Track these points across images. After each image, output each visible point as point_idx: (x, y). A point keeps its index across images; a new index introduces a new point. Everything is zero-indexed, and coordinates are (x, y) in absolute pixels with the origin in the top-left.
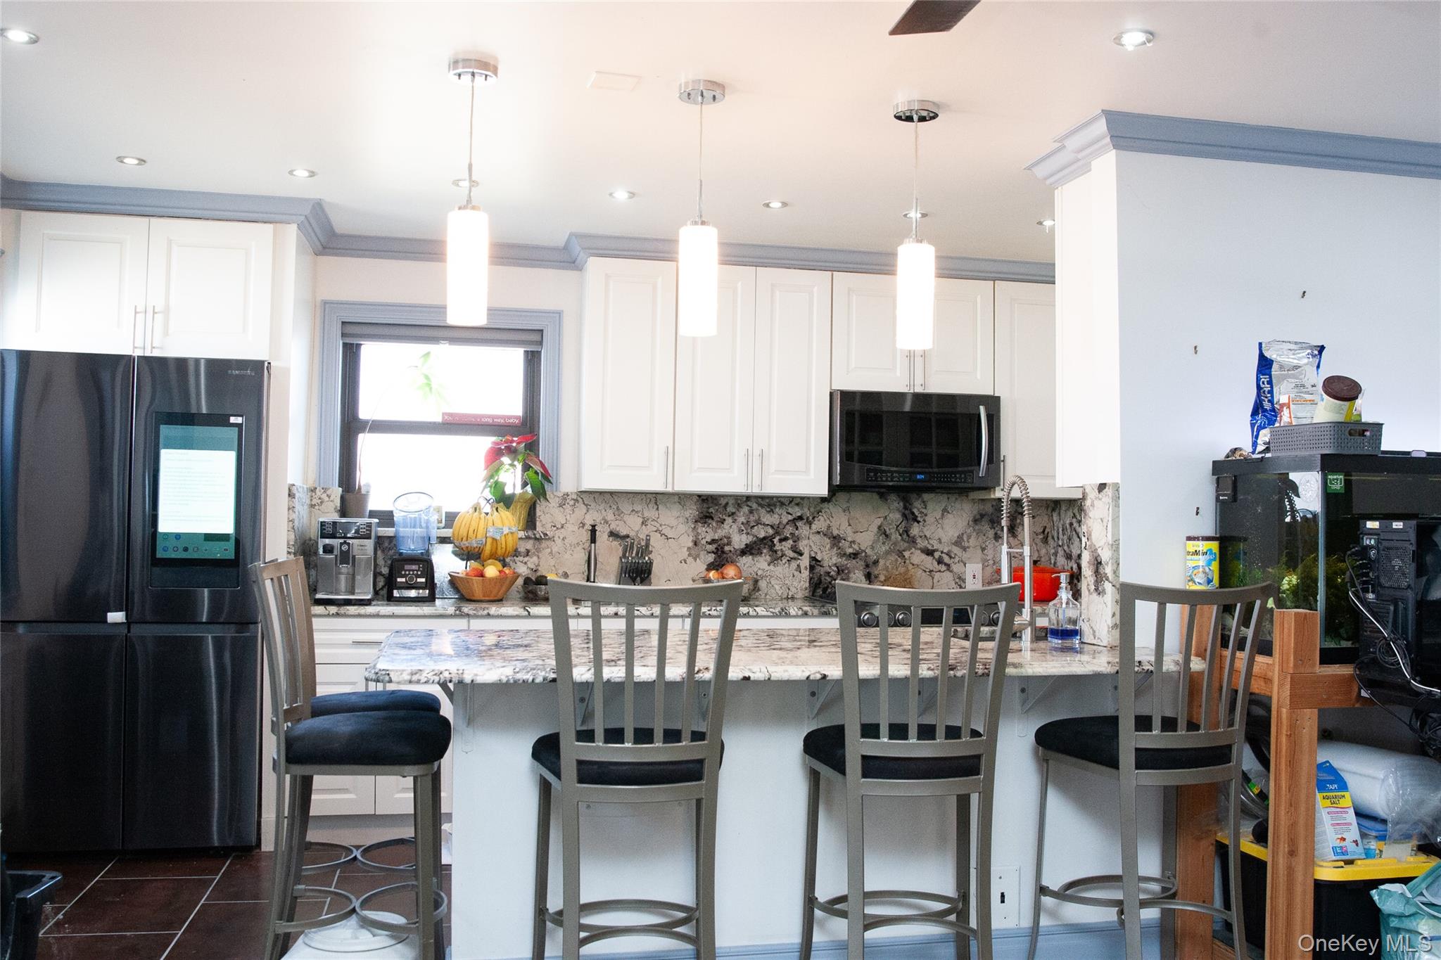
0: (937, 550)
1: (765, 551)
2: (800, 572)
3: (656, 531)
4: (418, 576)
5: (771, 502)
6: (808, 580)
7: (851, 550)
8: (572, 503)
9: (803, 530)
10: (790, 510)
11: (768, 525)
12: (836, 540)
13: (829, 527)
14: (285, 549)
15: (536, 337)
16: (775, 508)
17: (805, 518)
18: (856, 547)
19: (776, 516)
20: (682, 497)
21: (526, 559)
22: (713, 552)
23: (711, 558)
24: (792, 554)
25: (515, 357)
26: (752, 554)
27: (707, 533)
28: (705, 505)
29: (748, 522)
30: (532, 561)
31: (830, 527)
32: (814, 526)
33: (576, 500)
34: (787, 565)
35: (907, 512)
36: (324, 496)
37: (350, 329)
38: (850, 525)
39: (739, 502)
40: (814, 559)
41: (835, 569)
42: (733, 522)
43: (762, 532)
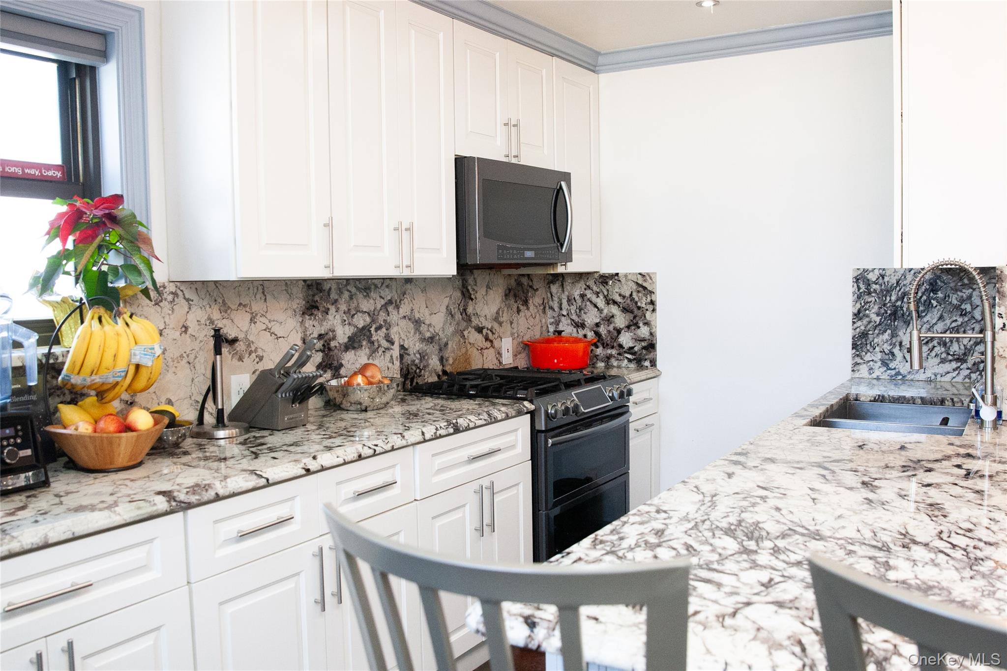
0: (484, 327)
1: (364, 343)
2: (393, 364)
3: (265, 330)
6: (399, 372)
7: (428, 335)
8: (170, 298)
9: (393, 315)
10: (382, 294)
11: (365, 312)
15: (94, 43)
16: (371, 292)
17: (394, 302)
18: (432, 330)
19: (372, 301)
20: (289, 283)
22: (320, 350)
24: (386, 344)
26: (354, 348)
27: (314, 328)
28: (311, 293)
29: (349, 310)
31: (412, 310)
32: (401, 310)
33: (175, 294)
34: (382, 357)
35: (464, 290)
38: (427, 307)
39: (340, 286)
40: (402, 347)
41: (418, 356)
42: (337, 311)
43: (361, 321)
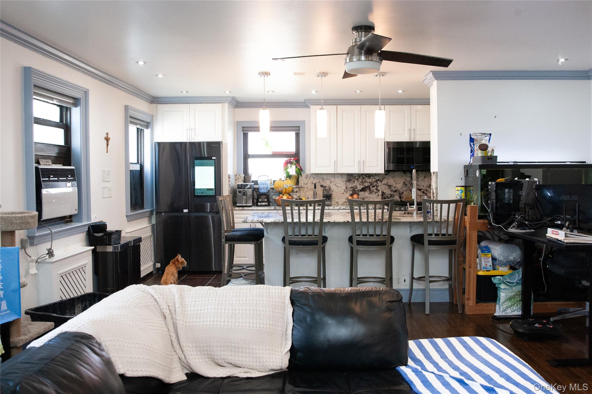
0: (422, 189)
1: (368, 190)
2: (379, 196)
3: (334, 185)
4: (265, 199)
5: (369, 176)
6: (381, 199)
7: (394, 190)
8: (309, 177)
9: (379, 183)
10: (375, 178)
11: (368, 182)
12: (390, 186)
13: (388, 182)
14: (228, 192)
15: (298, 128)
16: (371, 177)
17: (380, 180)
18: (396, 188)
19: (371, 179)
20: (342, 174)
21: (296, 194)
23: (351, 192)
24: (376, 191)
25: (293, 134)
26: (363, 191)
27: (350, 185)
28: (349, 177)
29: (362, 181)
30: (298, 194)
32: (383, 182)
33: (311, 176)
34: (374, 194)
36: (239, 177)
37: (245, 129)
38: (394, 182)
39: (359, 175)
40: (383, 192)
41: (389, 195)
42: (358, 182)
43: (366, 184)
